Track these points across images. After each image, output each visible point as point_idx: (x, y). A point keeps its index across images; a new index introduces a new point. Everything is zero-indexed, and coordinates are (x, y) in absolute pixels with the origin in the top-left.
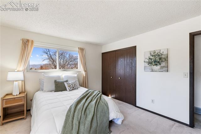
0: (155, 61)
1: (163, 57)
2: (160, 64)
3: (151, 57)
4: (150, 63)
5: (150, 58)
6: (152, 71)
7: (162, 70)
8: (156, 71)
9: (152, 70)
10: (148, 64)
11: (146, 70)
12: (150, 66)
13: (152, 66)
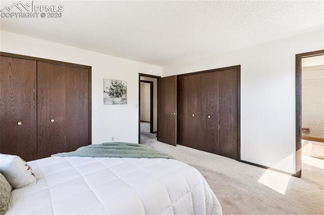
0: (117, 93)
1: (124, 89)
2: (121, 96)
3: (113, 88)
4: (111, 94)
5: (111, 89)
6: (114, 104)
7: (122, 103)
8: (117, 104)
9: (114, 102)
10: (110, 95)
11: (107, 103)
12: (111, 97)
13: (114, 98)
